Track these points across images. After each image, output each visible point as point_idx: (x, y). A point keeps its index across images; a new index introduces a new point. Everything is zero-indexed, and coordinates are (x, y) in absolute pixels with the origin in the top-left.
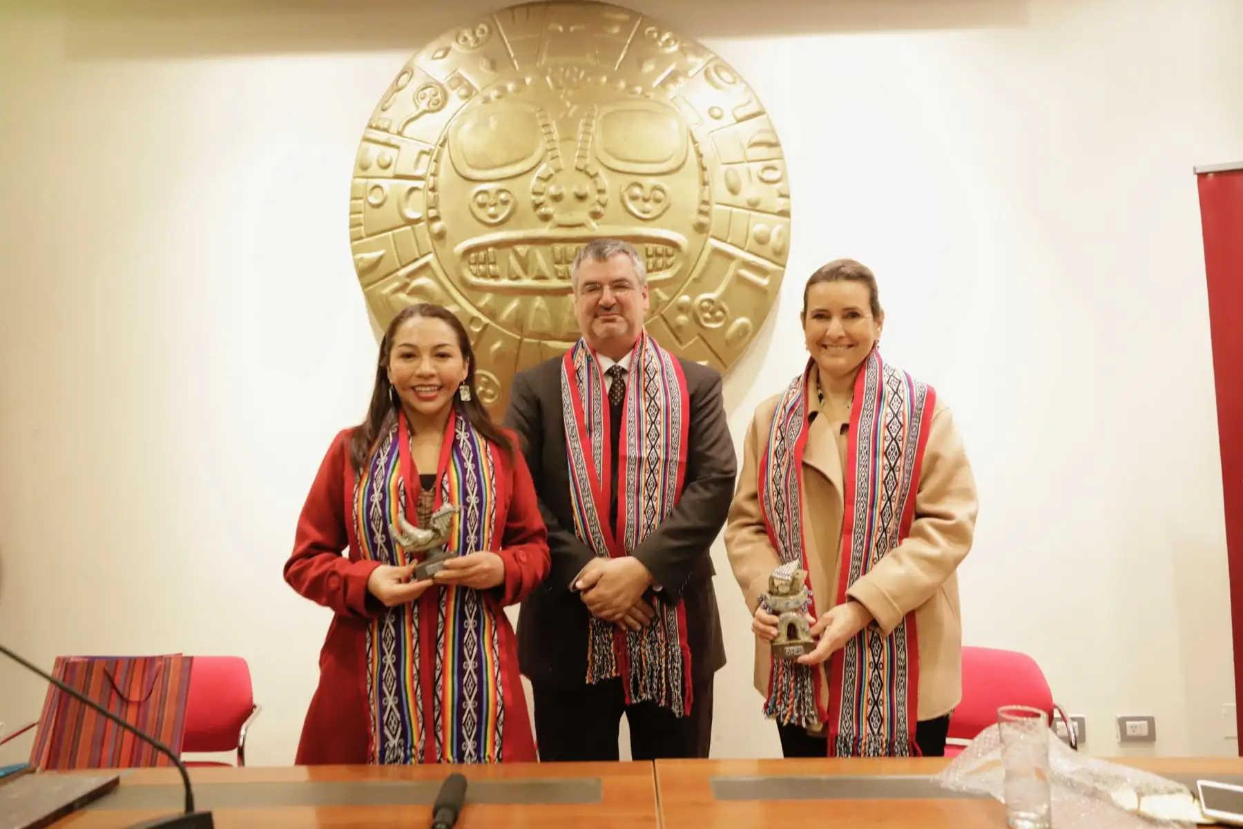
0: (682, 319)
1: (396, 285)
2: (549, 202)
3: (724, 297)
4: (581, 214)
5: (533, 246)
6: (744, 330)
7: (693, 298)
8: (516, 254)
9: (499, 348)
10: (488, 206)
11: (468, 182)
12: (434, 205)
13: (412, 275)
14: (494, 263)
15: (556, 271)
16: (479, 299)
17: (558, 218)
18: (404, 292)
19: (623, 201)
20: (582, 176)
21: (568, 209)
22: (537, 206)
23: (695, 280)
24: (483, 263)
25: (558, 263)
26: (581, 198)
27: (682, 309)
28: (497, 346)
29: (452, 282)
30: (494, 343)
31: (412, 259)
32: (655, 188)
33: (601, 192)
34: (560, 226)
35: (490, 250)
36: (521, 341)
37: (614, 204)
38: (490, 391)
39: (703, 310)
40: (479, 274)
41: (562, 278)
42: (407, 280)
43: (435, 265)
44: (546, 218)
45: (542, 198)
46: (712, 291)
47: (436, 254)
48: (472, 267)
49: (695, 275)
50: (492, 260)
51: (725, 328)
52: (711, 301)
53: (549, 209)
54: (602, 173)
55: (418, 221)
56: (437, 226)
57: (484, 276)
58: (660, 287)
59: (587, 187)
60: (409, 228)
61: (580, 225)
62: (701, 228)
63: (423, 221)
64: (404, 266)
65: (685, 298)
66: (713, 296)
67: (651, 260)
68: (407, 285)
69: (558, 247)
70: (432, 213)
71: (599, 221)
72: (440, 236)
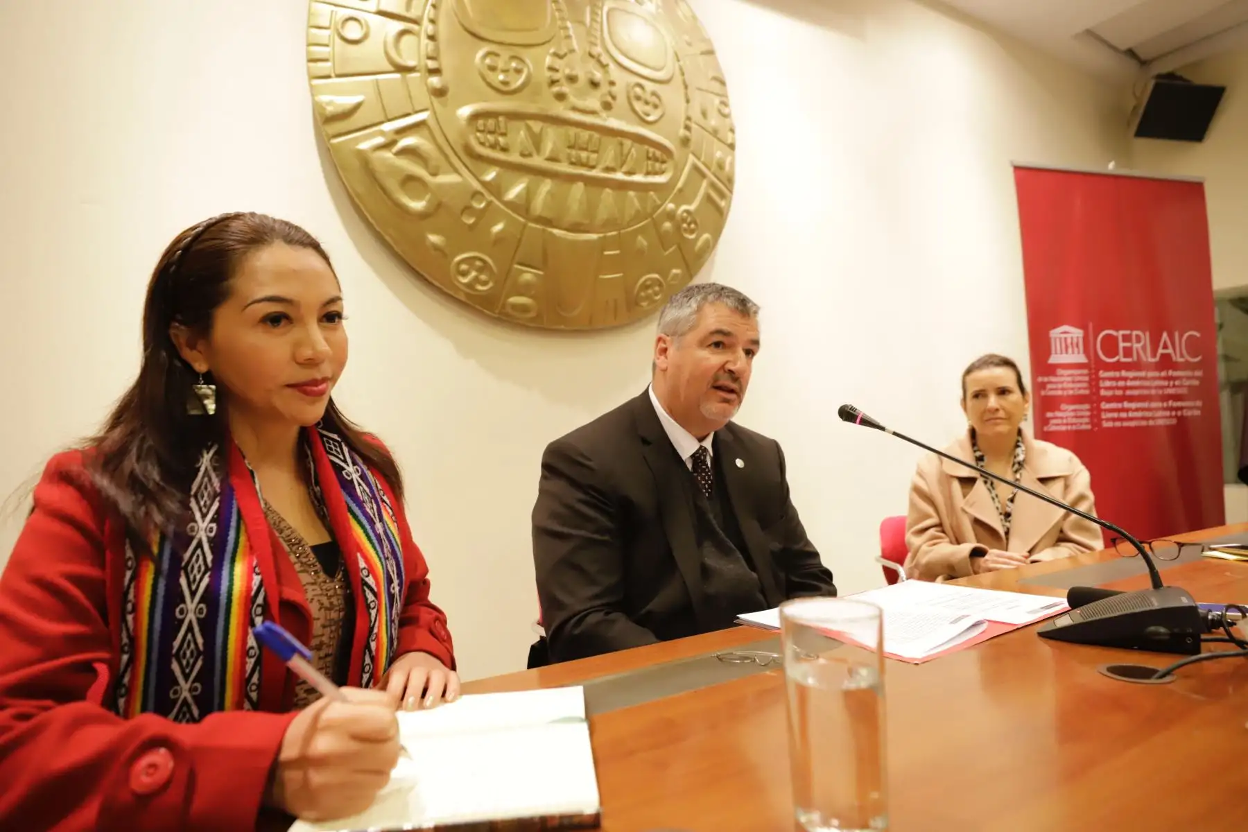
0: (667, 225)
1: (380, 140)
2: (563, 81)
3: (697, 210)
4: (593, 102)
5: (546, 125)
6: (707, 242)
7: (678, 206)
8: (529, 128)
9: (502, 231)
10: (499, 71)
11: (476, 40)
12: (435, 55)
13: (402, 132)
14: (504, 134)
15: (569, 156)
16: (484, 172)
17: (573, 100)
18: (390, 151)
19: (629, 98)
20: (592, 62)
21: (581, 94)
22: (553, 82)
23: (680, 190)
24: (491, 132)
25: (570, 147)
26: (595, 84)
27: (670, 216)
28: (498, 228)
29: (452, 148)
30: (495, 224)
31: (401, 113)
32: (654, 94)
33: (612, 83)
34: (575, 109)
35: (501, 119)
36: (525, 226)
37: (621, 100)
38: (483, 277)
39: (684, 220)
40: (487, 144)
41: (572, 163)
42: (395, 137)
43: (432, 123)
44: (561, 97)
45: (556, 76)
46: (690, 203)
47: (435, 113)
48: (478, 134)
49: (680, 185)
50: (503, 130)
51: (697, 239)
52: (687, 212)
53: (566, 88)
54: (612, 66)
55: (410, 70)
56: (435, 81)
57: (493, 146)
58: (655, 190)
59: (598, 75)
60: (397, 76)
61: (593, 113)
62: (685, 142)
63: (418, 71)
64: (389, 120)
65: (671, 206)
66: (692, 207)
67: (650, 162)
68: (394, 143)
69: (572, 131)
70: (432, 64)
71: (609, 113)
72: (440, 93)
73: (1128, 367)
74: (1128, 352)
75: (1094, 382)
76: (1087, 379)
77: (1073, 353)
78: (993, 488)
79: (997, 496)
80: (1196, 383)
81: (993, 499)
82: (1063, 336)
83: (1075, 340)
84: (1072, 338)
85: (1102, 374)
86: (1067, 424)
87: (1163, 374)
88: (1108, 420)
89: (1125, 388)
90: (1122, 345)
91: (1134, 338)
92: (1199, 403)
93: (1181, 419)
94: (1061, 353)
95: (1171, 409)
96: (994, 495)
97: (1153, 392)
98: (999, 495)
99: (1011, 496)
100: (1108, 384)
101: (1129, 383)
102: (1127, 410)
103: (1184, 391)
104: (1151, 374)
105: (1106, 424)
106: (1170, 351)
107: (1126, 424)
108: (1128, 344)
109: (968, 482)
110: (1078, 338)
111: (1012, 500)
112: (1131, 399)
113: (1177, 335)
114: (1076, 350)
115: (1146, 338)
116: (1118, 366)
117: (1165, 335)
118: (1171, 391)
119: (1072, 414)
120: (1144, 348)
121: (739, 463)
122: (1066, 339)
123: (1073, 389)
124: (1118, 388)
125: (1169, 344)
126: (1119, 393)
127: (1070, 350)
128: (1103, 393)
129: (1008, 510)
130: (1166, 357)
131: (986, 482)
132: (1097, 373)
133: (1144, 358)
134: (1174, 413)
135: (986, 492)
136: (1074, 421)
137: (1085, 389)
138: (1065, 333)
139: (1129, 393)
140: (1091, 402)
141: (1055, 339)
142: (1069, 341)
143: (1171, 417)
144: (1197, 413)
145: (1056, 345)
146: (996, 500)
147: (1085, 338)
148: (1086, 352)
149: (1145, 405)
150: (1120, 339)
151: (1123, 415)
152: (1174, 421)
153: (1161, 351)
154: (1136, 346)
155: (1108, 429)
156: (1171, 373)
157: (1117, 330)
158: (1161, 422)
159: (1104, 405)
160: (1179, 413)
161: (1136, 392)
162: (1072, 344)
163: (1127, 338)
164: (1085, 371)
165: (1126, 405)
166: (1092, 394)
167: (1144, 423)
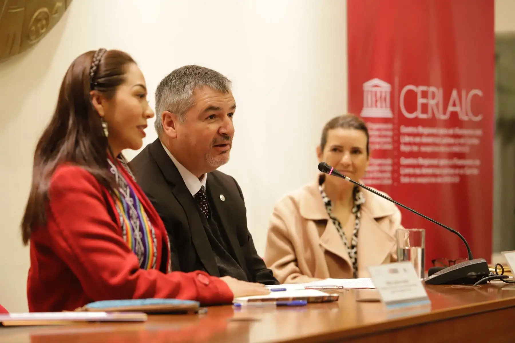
73: (424, 123)
74: (425, 108)
75: (397, 137)
76: (390, 133)
77: (381, 107)
78: (341, 228)
79: (344, 234)
80: (476, 141)
81: (341, 236)
82: (375, 89)
83: (383, 95)
84: (381, 92)
85: (404, 129)
86: (373, 178)
87: (451, 131)
88: (406, 175)
89: (420, 145)
90: (421, 101)
91: (430, 95)
92: (477, 162)
93: (463, 178)
94: (372, 106)
95: (455, 167)
96: (341, 233)
97: (442, 149)
98: (346, 233)
99: (355, 231)
100: (407, 139)
101: (425, 140)
102: (420, 166)
103: (466, 150)
104: (442, 131)
105: (404, 180)
106: (457, 109)
107: (420, 180)
108: (424, 101)
109: (321, 223)
110: (386, 92)
111: (356, 235)
112: (425, 155)
113: (464, 93)
114: (384, 105)
115: (439, 93)
116: (416, 122)
117: (455, 93)
118: (456, 149)
119: (377, 168)
120: (437, 105)
121: (222, 197)
122: (376, 92)
123: (379, 143)
124: (415, 144)
125: (457, 102)
126: (415, 149)
127: (379, 104)
128: (403, 148)
129: (354, 243)
130: (454, 115)
131: (334, 223)
132: (399, 129)
133: (437, 116)
134: (457, 171)
135: (336, 231)
136: (380, 175)
137: (388, 143)
138: (376, 86)
139: (424, 149)
140: (393, 157)
141: (368, 91)
142: (378, 95)
143: (454, 175)
144: (475, 172)
145: (368, 99)
146: (344, 237)
147: (392, 94)
148: (392, 107)
149: (434, 162)
150: (419, 95)
151: (418, 171)
152: (457, 180)
153: (451, 109)
154: (432, 102)
155: (406, 185)
156: (458, 131)
157: (417, 85)
158: (447, 180)
159: (404, 161)
160: (461, 171)
161: (428, 149)
162: (381, 97)
163: (425, 94)
164: (390, 126)
165: (421, 161)
166: (394, 148)
167: (433, 180)
